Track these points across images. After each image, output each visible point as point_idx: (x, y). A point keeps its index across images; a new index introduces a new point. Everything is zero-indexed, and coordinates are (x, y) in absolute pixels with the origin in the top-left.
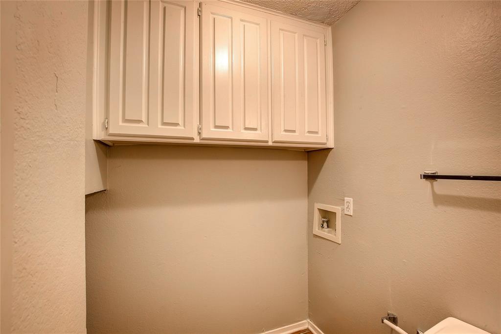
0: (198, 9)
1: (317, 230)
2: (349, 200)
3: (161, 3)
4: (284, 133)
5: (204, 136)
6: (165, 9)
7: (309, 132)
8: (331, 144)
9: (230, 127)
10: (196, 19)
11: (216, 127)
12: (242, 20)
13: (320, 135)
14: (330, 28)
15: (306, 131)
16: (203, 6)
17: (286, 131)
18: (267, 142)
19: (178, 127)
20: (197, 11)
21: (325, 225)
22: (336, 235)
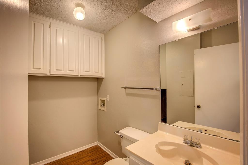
0: (49, 25)
1: (100, 107)
2: (108, 95)
3: (33, 22)
4: (85, 72)
5: (52, 73)
6: (35, 24)
7: (95, 72)
8: (103, 76)
9: (63, 70)
10: (49, 29)
11: (57, 70)
12: (68, 30)
13: (99, 73)
14: (104, 35)
15: (94, 72)
16: (52, 24)
17: (85, 71)
18: (78, 75)
19: (40, 70)
20: (49, 26)
21: (103, 105)
22: (105, 109)
